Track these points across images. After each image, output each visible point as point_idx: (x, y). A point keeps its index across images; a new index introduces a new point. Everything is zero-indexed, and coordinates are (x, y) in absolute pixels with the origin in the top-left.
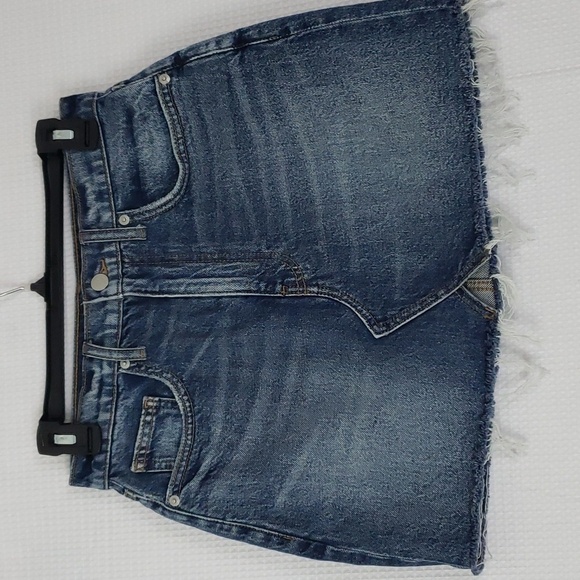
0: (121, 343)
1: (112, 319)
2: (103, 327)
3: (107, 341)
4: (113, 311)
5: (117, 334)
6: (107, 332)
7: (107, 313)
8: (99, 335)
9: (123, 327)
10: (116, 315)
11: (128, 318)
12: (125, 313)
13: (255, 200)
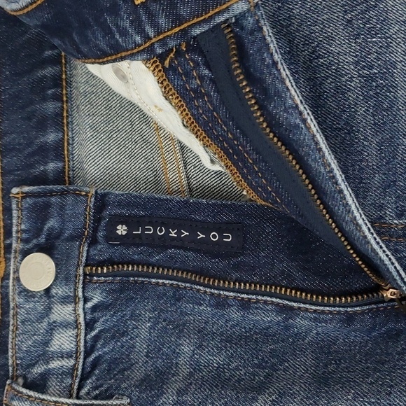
0: (80, 388)
1: (63, 341)
2: (46, 357)
3: (53, 383)
4: (66, 325)
5: (74, 368)
6: (55, 364)
7: (53, 327)
8: (38, 370)
9: (87, 354)
10: (72, 332)
11: (96, 338)
12: (90, 325)
13: (378, 107)
